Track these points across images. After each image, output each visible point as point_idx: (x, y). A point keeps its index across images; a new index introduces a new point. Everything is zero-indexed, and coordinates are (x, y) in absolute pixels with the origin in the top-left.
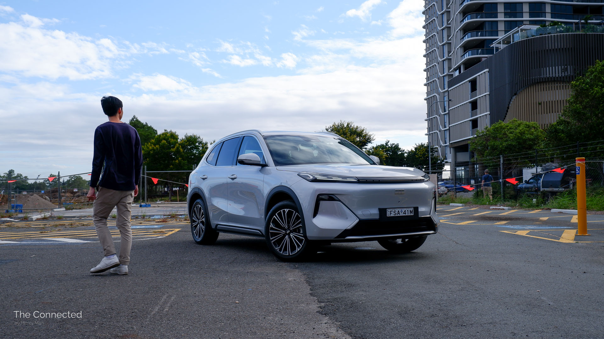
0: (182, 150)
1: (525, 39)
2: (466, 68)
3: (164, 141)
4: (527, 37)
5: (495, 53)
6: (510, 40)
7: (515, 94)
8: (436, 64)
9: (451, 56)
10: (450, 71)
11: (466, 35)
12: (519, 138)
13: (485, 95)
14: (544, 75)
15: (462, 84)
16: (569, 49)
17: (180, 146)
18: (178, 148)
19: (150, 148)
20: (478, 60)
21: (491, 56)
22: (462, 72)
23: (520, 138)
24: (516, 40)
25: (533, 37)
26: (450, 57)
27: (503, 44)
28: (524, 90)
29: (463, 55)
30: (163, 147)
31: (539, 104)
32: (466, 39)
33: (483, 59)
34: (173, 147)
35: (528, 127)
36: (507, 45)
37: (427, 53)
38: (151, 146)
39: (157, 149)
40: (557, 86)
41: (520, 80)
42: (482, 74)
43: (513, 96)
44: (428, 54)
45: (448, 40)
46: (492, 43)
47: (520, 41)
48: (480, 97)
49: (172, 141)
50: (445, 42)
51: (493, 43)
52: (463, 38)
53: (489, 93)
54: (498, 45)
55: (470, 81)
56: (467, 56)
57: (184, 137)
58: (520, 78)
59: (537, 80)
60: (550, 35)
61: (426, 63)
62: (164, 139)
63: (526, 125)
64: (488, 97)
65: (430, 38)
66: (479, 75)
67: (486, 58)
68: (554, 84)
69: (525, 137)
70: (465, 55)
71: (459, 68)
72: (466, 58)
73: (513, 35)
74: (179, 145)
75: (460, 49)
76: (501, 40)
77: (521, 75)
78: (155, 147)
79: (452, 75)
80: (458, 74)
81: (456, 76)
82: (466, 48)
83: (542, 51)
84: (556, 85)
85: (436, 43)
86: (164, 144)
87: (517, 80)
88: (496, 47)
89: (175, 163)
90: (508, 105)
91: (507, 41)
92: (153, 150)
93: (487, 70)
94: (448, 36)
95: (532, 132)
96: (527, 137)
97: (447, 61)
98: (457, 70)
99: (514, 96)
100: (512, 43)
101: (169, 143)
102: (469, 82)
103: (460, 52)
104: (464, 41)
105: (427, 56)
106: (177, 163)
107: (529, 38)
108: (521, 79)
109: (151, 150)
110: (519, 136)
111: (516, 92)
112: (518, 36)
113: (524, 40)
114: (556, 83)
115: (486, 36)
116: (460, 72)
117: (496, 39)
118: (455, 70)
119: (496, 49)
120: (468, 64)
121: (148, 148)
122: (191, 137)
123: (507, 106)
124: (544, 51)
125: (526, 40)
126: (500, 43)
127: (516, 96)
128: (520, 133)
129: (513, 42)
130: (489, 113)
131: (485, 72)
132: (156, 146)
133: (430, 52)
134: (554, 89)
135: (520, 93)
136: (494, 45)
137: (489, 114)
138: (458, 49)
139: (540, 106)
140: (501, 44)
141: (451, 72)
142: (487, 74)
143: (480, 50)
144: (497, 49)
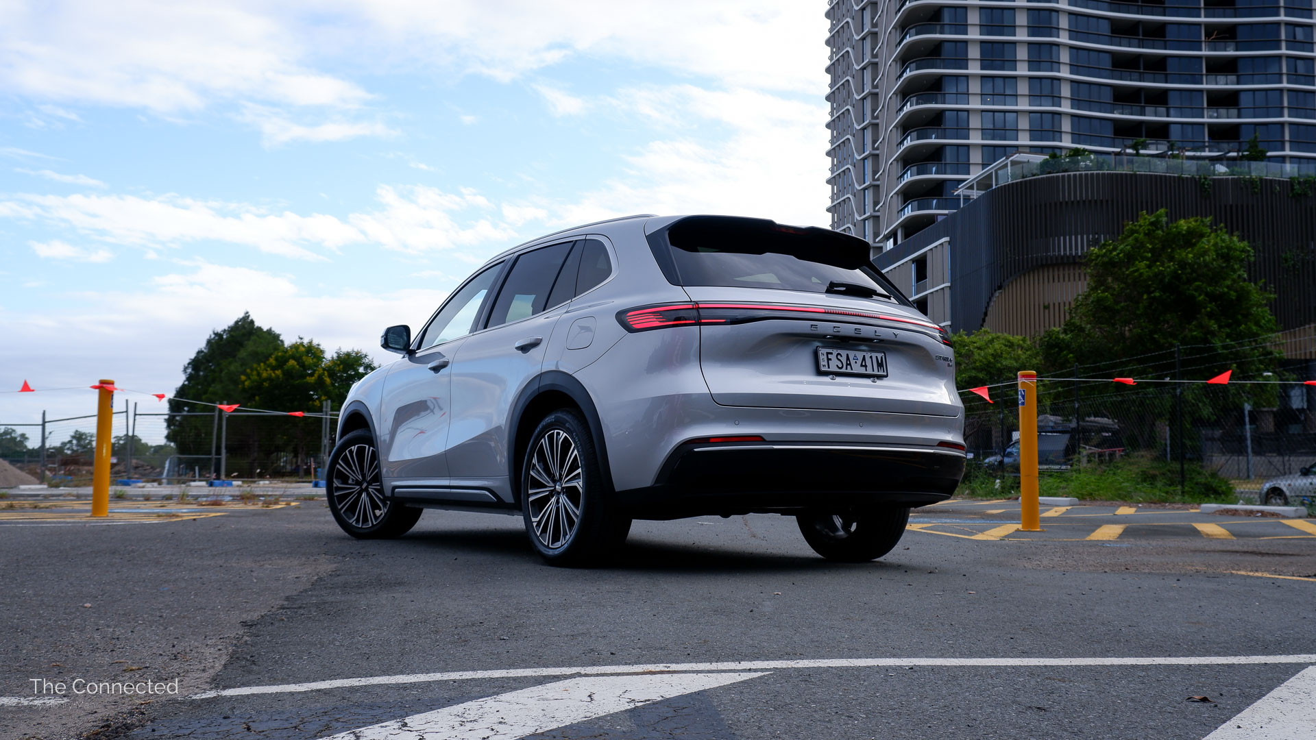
0: (328, 380)
1: (1019, 180)
2: (907, 235)
3: (292, 362)
4: (1023, 177)
5: (962, 206)
6: (990, 182)
7: (1000, 288)
8: (850, 225)
9: (878, 211)
10: (877, 240)
11: (907, 170)
12: (989, 365)
13: (943, 289)
14: (1054, 251)
15: (899, 266)
16: (1102, 201)
17: (326, 372)
18: (320, 377)
19: (265, 375)
20: (931, 219)
21: (954, 213)
22: (899, 242)
23: (992, 366)
24: (1002, 183)
25: (1035, 177)
26: (878, 214)
27: (978, 189)
28: (1016, 280)
29: (901, 210)
30: (289, 374)
31: (1045, 307)
32: (908, 178)
33: (940, 219)
34: (312, 375)
35: (1010, 347)
36: (984, 192)
37: (834, 204)
38: (267, 370)
39: (278, 377)
40: (1079, 274)
41: (1009, 259)
42: (936, 247)
43: (995, 291)
44: (835, 206)
45: (874, 180)
46: (957, 188)
47: (1009, 185)
48: (932, 293)
49: (309, 360)
50: (869, 183)
51: (959, 187)
52: (902, 176)
53: (949, 284)
54: (968, 192)
55: (913, 261)
56: (909, 212)
57: (335, 356)
58: (1009, 256)
59: (1042, 260)
60: (1066, 174)
61: (831, 223)
62: (293, 357)
63: (1009, 341)
64: (947, 292)
65: (839, 174)
66: (931, 249)
67: (945, 217)
68: (1074, 269)
69: (1001, 364)
70: (906, 209)
71: (893, 234)
72: (907, 215)
73: (996, 172)
74: (324, 369)
75: (895, 197)
76: (975, 182)
77: (1010, 250)
78: (274, 373)
79: (881, 248)
80: (892, 247)
81: (888, 249)
82: (909, 194)
83: (1050, 204)
84: (1077, 272)
85: (852, 185)
86: (293, 367)
87: (1003, 260)
88: (964, 196)
89: (314, 405)
90: (986, 308)
91: (984, 183)
92: (269, 379)
93: (947, 239)
94: (875, 172)
95: (1019, 356)
96: (1004, 363)
97: (871, 220)
98: (890, 238)
99: (997, 292)
100: (994, 188)
101: (303, 365)
102: (911, 262)
103: (897, 203)
104: (904, 182)
105: (833, 209)
106: (316, 406)
107: (1026, 179)
108: (1011, 258)
109: (265, 380)
110: (990, 362)
111: (1001, 283)
112: (1006, 175)
113: (1017, 183)
114: (1077, 268)
115: (945, 174)
116: (895, 242)
117: (964, 180)
118: (887, 238)
119: (964, 199)
120: (912, 228)
121: (259, 374)
122: (348, 355)
123: (984, 310)
124: (1056, 204)
125: (1021, 182)
126: (971, 187)
127: (1000, 291)
128: (994, 356)
129: (996, 185)
130: (949, 323)
131: (942, 244)
132: (276, 372)
133: (839, 203)
134: (1074, 280)
135: (1008, 286)
136: (961, 191)
137: (950, 326)
138: (892, 197)
139: (1047, 311)
140: (973, 189)
141: (879, 242)
142: (947, 248)
143: (935, 202)
144: (967, 198)
